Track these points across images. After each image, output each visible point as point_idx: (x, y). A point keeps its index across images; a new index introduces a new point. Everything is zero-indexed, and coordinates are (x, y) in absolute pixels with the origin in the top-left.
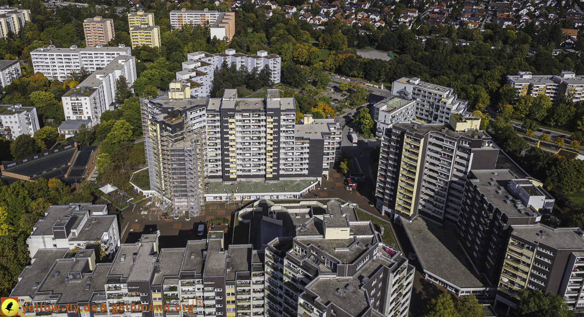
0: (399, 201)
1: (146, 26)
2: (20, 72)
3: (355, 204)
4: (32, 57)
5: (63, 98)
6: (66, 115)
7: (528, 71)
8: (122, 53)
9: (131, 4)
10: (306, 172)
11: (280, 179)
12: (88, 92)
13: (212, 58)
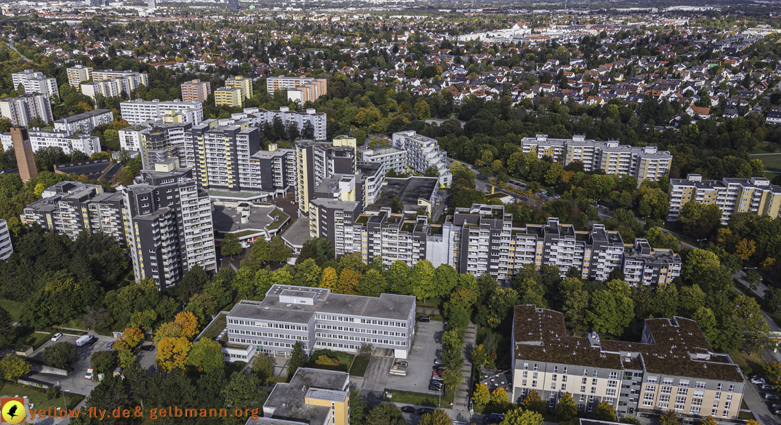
0: (300, 201)
1: (230, 87)
2: (112, 119)
3: (282, 209)
4: (121, 107)
5: (119, 131)
6: (122, 146)
7: (545, 134)
8: (192, 107)
9: (255, 75)
10: (260, 186)
11: (241, 191)
12: (139, 128)
13: (265, 114)
